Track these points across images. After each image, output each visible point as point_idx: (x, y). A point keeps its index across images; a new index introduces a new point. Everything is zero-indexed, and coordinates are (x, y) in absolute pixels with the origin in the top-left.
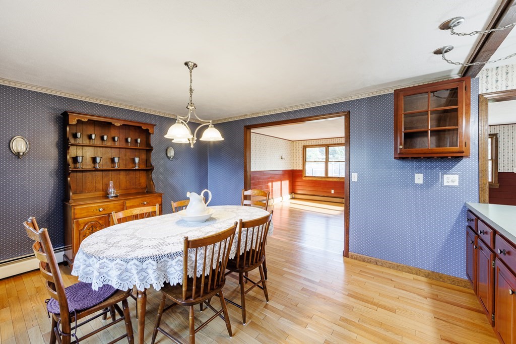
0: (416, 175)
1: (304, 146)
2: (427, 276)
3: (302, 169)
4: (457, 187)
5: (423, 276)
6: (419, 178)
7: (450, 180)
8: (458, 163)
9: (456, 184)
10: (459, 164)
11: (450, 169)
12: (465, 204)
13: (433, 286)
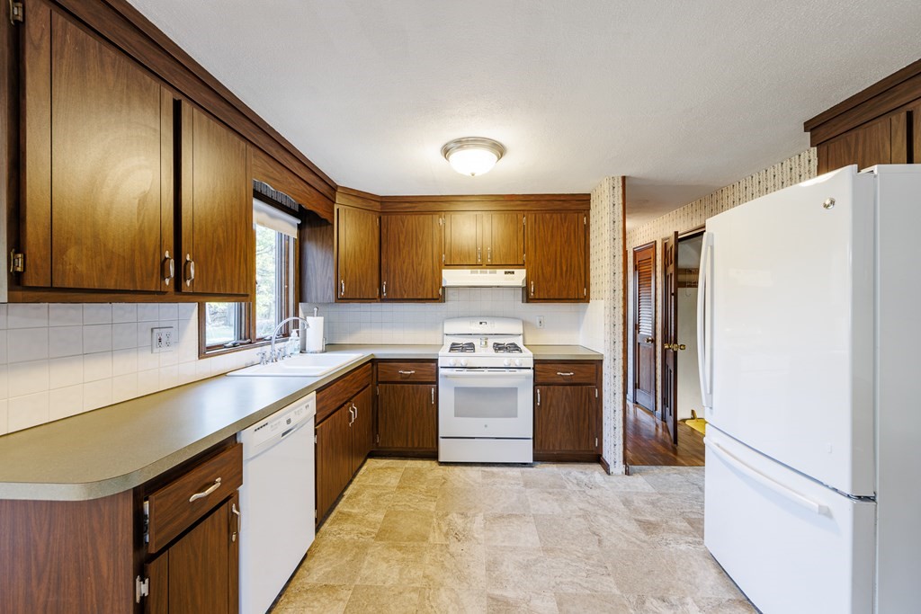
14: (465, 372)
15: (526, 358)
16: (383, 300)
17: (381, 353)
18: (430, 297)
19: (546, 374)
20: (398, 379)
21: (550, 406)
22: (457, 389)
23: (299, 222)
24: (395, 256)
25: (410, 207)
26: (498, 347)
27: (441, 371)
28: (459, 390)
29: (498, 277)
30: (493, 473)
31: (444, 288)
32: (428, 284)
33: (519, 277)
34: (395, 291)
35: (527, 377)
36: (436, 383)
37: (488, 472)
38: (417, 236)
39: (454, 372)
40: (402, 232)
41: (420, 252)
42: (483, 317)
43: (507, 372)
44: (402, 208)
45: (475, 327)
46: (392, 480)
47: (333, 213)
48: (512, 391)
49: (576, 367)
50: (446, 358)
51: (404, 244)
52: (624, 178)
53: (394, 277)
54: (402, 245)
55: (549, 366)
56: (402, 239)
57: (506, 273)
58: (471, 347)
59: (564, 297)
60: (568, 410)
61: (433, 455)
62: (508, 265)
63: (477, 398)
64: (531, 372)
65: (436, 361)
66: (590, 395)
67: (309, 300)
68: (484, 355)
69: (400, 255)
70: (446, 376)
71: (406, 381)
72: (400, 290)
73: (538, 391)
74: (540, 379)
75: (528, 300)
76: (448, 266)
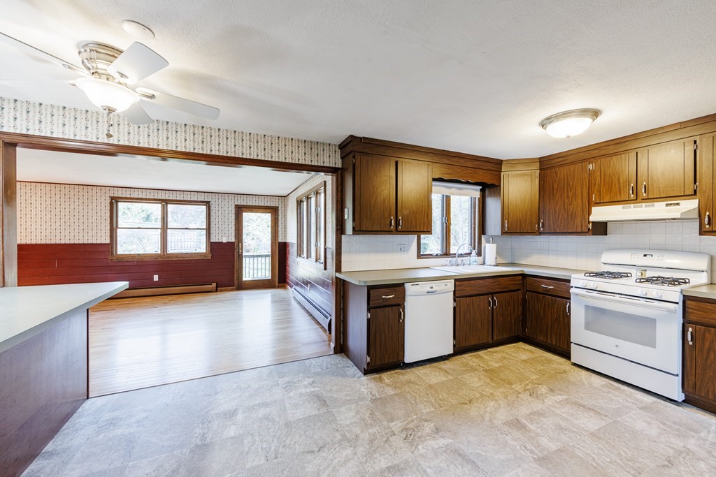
1: (112, 198)
3: (108, 241)
14: (595, 294)
15: (674, 294)
16: (540, 234)
17: (528, 271)
18: (579, 230)
20: (541, 290)
21: (709, 350)
22: (587, 307)
23: (481, 187)
24: (550, 200)
25: (564, 161)
27: (572, 290)
30: (619, 389)
33: (691, 205)
34: (549, 226)
35: (674, 311)
36: (570, 299)
37: (614, 386)
38: (568, 183)
39: (584, 292)
40: (555, 181)
41: (570, 194)
42: (648, 250)
43: (643, 301)
44: (559, 162)
45: (637, 259)
46: (524, 356)
47: (500, 178)
48: (651, 322)
50: (577, 281)
51: (557, 190)
53: (549, 217)
54: (555, 191)
56: (556, 186)
57: (667, 205)
61: (566, 355)
62: (671, 197)
64: (679, 308)
65: (569, 281)
67: (487, 233)
69: (553, 199)
70: (577, 295)
71: (546, 293)
72: (554, 225)
73: (690, 330)
74: (693, 318)
75: (702, 232)
76: (598, 204)
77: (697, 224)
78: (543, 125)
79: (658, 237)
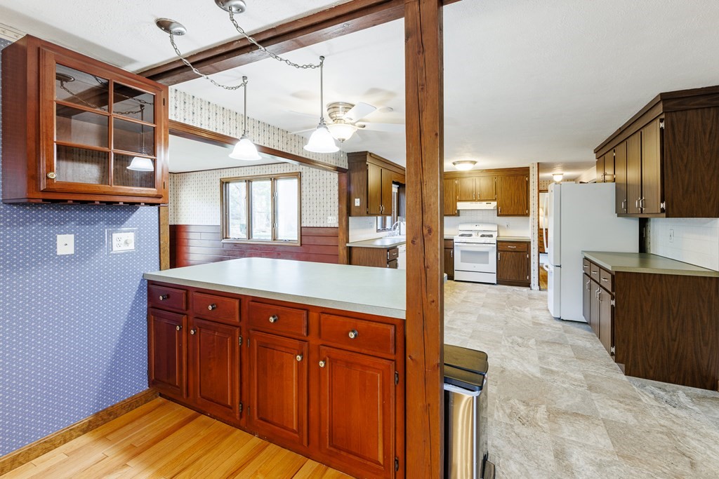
0: (59, 237)
2: (88, 428)
4: (132, 253)
5: (79, 436)
6: (65, 244)
7: (123, 241)
8: (133, 213)
9: (131, 247)
10: (134, 216)
11: (122, 223)
12: (143, 276)
13: (110, 437)
15: (494, 240)
18: (452, 214)
19: (502, 246)
21: (504, 260)
23: (398, 186)
26: (483, 236)
27: (455, 244)
28: (462, 251)
29: (483, 205)
31: (459, 211)
32: (451, 209)
33: (494, 204)
35: (493, 247)
36: (453, 249)
39: (461, 244)
42: (477, 223)
45: (473, 227)
48: (487, 253)
49: (517, 244)
50: (457, 239)
52: (538, 163)
55: (504, 244)
57: (487, 203)
58: (470, 235)
59: (516, 213)
60: (513, 262)
62: (488, 200)
63: (470, 255)
64: (495, 245)
65: (453, 240)
66: (524, 257)
68: (476, 238)
70: (457, 246)
73: (499, 253)
74: (499, 249)
75: (498, 216)
76: (460, 201)
77: (496, 212)
78: (454, 164)
79: (480, 217)
